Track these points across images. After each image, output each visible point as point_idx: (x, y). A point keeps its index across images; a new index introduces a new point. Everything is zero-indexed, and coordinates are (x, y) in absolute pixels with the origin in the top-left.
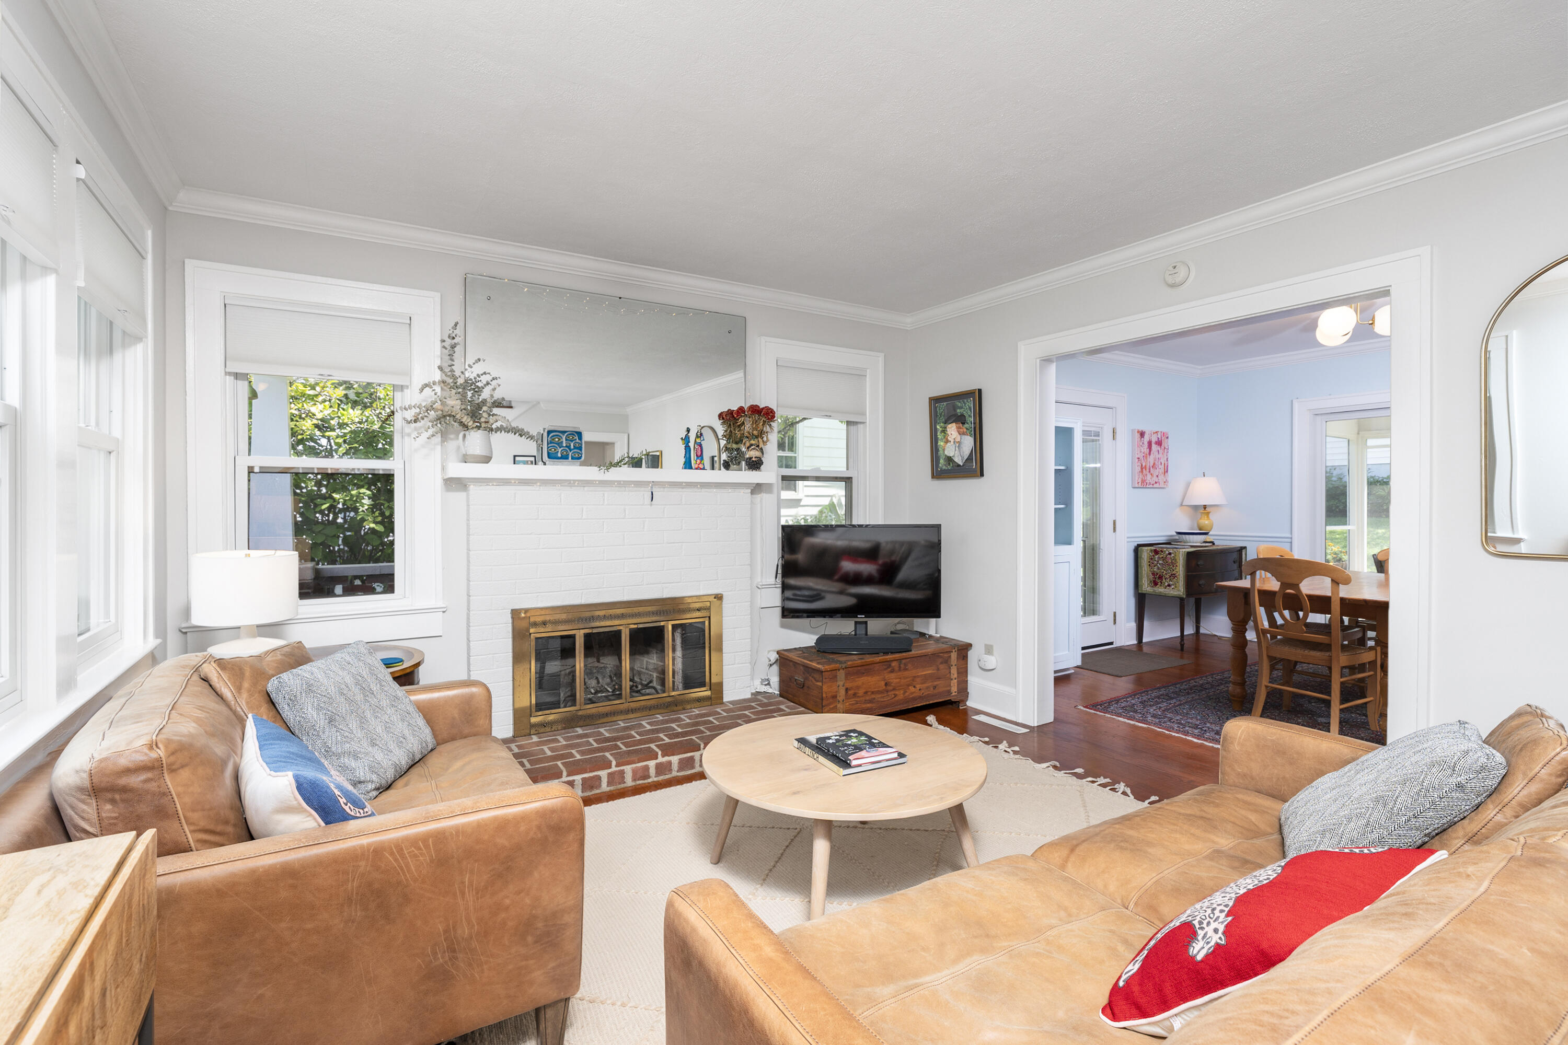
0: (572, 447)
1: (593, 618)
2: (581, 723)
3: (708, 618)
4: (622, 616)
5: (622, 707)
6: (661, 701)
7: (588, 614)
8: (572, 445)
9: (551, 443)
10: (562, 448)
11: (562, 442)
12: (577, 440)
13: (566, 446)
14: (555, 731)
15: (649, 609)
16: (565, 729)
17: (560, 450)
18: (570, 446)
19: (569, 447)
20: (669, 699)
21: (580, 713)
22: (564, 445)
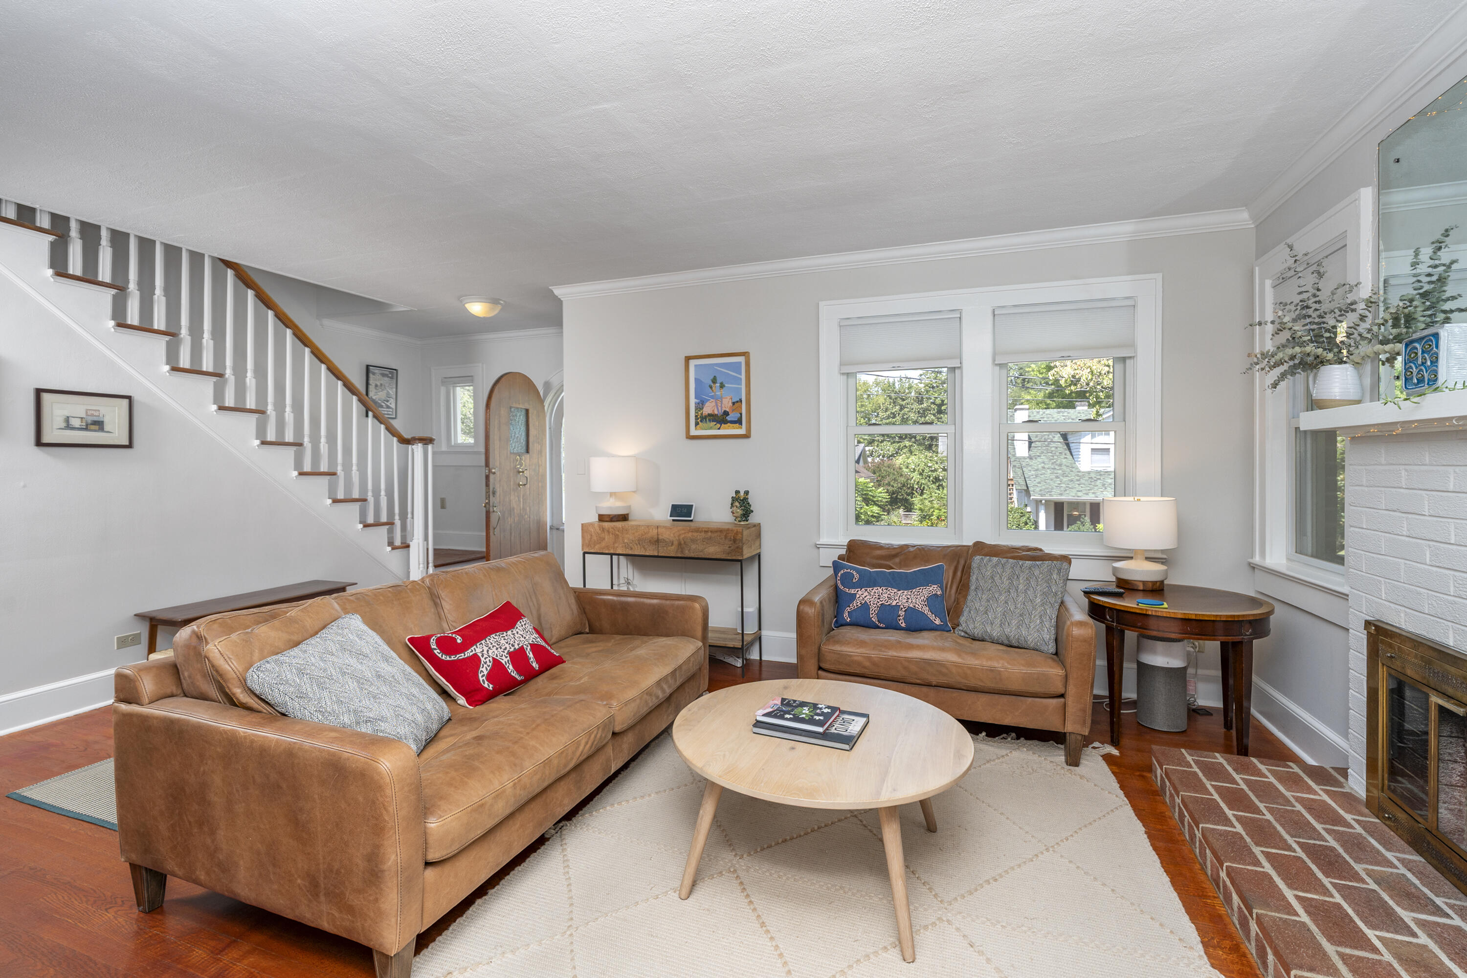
0: (1428, 363)
1: (1445, 677)
7: (1440, 666)
8: (1428, 358)
9: (1408, 362)
10: (1418, 369)
11: (1418, 357)
12: (1435, 351)
13: (1422, 363)
17: (1415, 372)
18: (1426, 362)
19: (1424, 363)
22: (1420, 362)
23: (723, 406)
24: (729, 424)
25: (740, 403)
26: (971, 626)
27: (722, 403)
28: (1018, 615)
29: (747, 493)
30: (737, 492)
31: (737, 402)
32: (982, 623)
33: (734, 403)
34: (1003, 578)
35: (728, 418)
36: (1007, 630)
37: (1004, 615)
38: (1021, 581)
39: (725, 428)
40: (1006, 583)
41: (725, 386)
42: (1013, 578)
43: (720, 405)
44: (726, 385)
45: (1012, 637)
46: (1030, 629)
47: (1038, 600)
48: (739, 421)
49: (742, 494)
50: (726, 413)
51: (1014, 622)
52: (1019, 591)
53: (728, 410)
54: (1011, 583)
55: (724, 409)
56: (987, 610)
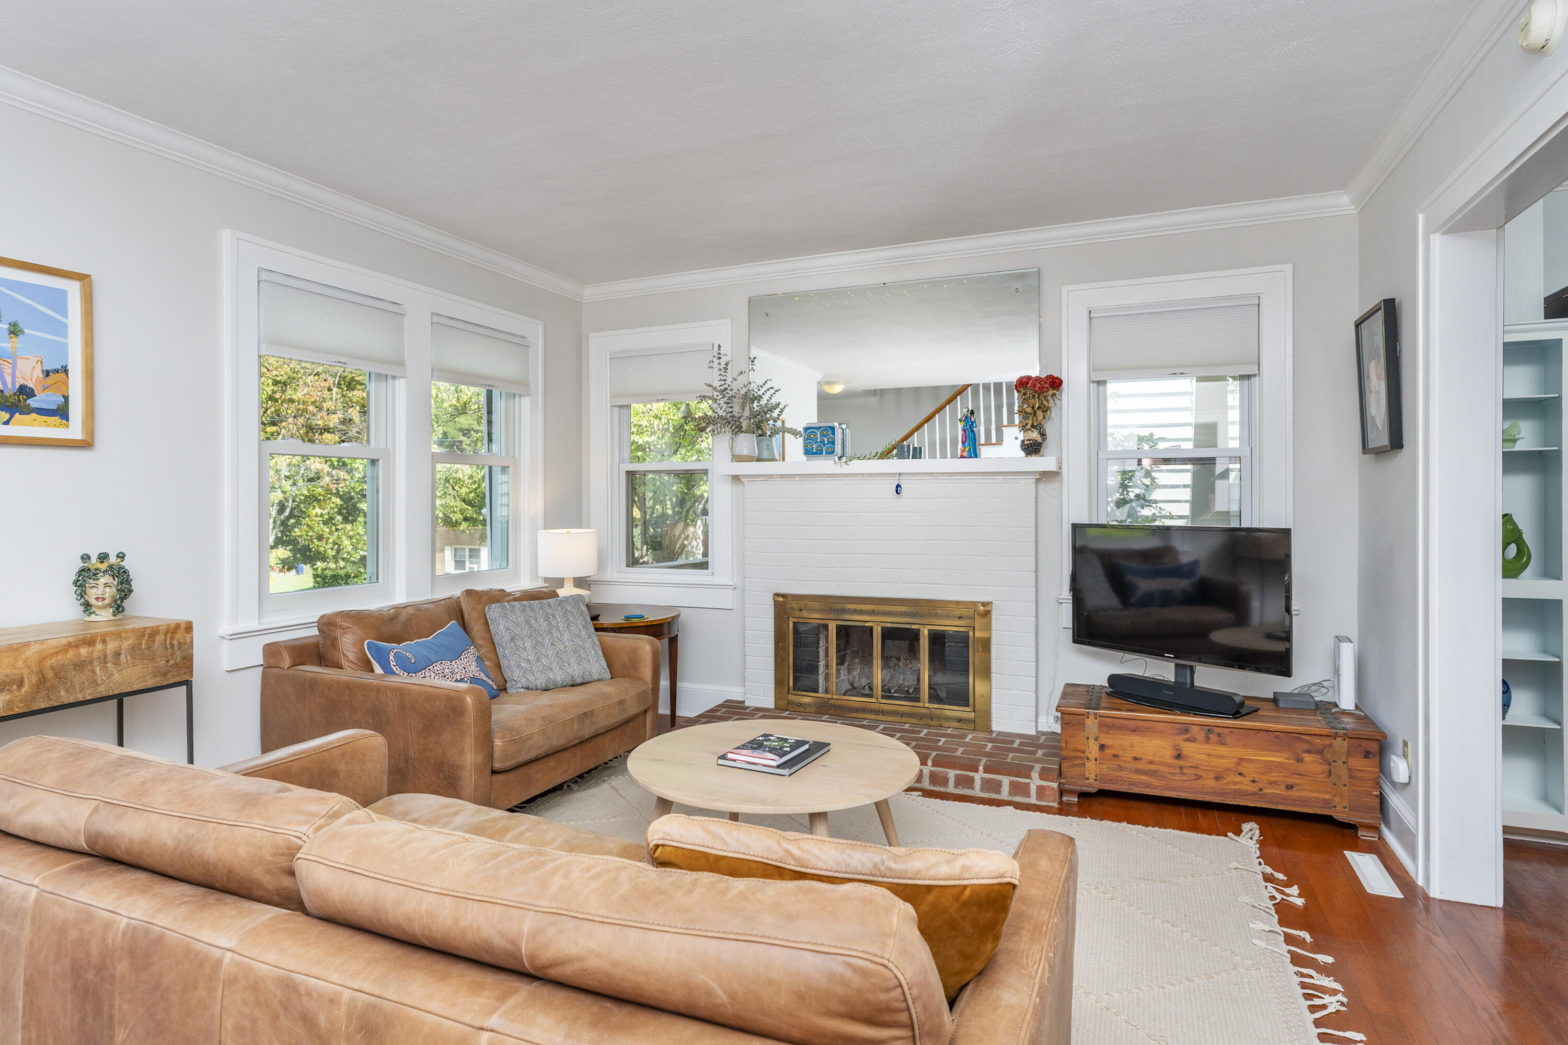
0: (826, 442)
1: (843, 611)
2: (832, 712)
3: (972, 629)
4: (873, 613)
5: (872, 706)
6: (915, 710)
7: (839, 606)
8: (825, 439)
9: (807, 440)
10: (817, 444)
11: (817, 438)
12: (831, 436)
13: (821, 442)
14: (808, 712)
15: (902, 609)
16: (816, 713)
17: (815, 446)
18: (824, 441)
19: (822, 442)
20: (923, 711)
21: (832, 702)
22: (819, 441)
23: (18, 374)
24: (34, 415)
25: (63, 375)
26: (532, 678)
27: (14, 369)
28: (572, 653)
29: (121, 556)
30: (86, 558)
31: (57, 371)
32: (541, 671)
33: (47, 373)
34: (538, 620)
35: (33, 403)
36: (570, 671)
37: (557, 657)
38: (559, 620)
39: (22, 423)
40: (545, 625)
41: (23, 333)
42: (549, 618)
43: (10, 371)
44: (26, 331)
45: (576, 676)
46: (591, 662)
47: (584, 633)
48: (62, 412)
49: (113, 560)
50: (25, 392)
51: (573, 660)
52: (561, 629)
53: (31, 385)
54: (550, 623)
55: (20, 382)
56: (538, 657)
